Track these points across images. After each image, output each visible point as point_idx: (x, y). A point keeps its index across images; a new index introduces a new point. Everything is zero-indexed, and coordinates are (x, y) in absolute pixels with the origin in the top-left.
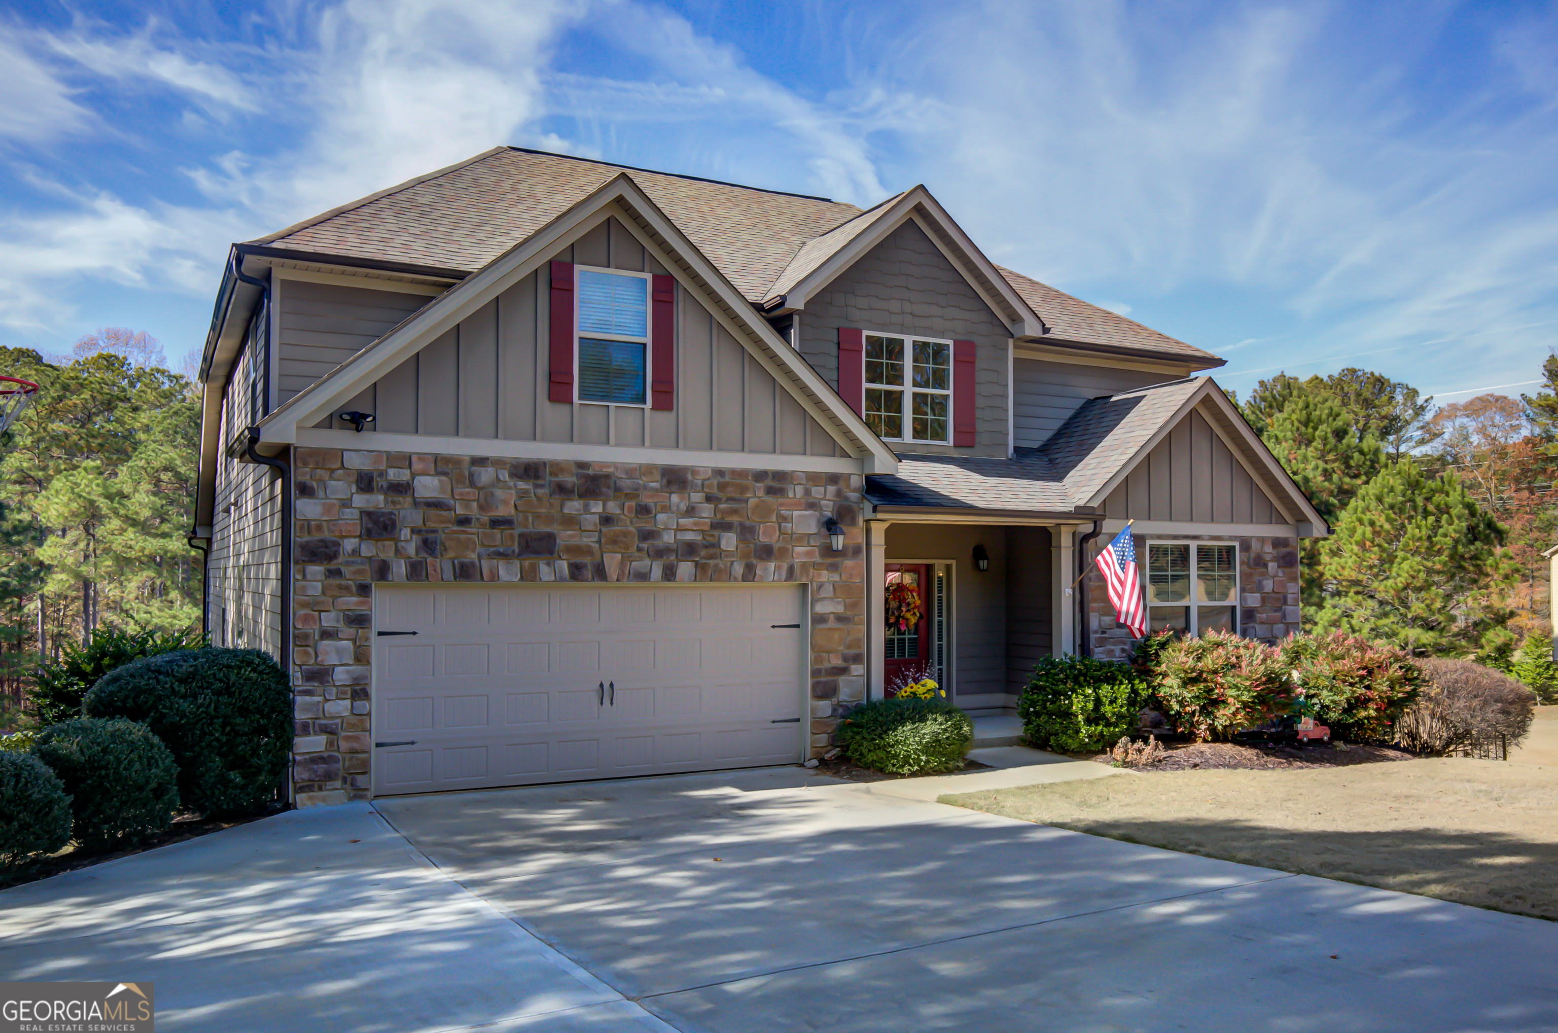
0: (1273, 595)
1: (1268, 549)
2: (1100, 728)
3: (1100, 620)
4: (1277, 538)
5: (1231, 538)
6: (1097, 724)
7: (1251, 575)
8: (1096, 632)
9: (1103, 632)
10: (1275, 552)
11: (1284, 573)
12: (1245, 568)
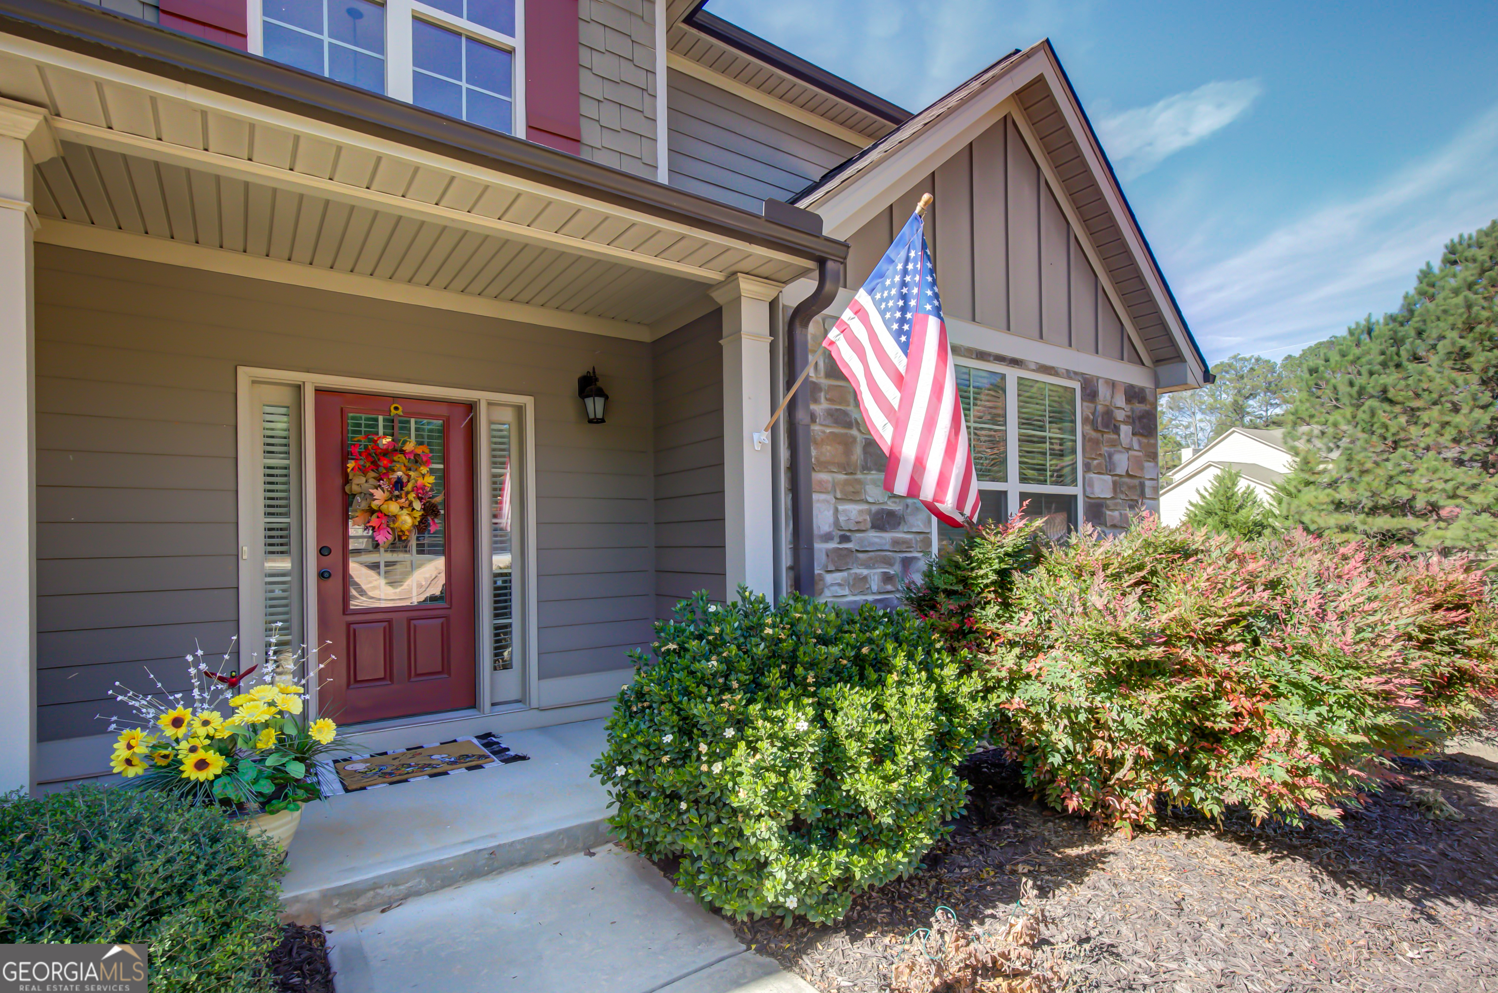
0: (1126, 480)
1: (1120, 400)
2: (840, 856)
3: (836, 510)
4: (1132, 387)
5: (1070, 374)
6: (830, 842)
7: (1096, 443)
8: (828, 537)
9: (845, 539)
10: (1128, 408)
11: (1140, 443)
12: (1088, 428)
